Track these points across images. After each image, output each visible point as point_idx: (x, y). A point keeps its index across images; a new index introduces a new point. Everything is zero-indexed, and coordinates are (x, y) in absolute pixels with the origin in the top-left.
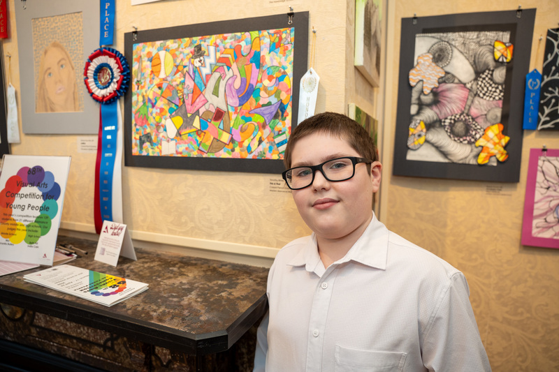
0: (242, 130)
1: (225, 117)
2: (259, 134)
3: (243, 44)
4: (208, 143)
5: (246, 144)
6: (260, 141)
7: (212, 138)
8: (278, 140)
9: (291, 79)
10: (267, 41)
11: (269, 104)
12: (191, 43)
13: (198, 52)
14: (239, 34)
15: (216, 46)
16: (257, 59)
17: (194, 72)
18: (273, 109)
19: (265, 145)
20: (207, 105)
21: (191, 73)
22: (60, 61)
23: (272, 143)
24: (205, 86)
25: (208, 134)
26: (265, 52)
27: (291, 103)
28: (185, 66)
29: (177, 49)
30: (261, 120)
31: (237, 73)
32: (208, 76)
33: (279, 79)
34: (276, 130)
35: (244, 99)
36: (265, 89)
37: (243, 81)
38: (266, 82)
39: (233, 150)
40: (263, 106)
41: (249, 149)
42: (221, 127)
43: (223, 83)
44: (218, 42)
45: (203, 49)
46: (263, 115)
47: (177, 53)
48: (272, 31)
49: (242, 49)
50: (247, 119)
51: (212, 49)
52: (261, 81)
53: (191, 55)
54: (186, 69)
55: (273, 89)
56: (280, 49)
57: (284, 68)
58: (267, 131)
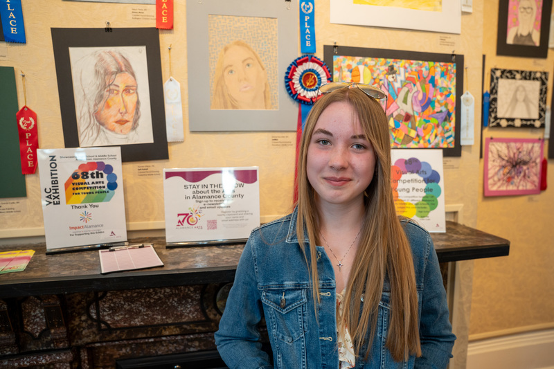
0: (424, 129)
1: (412, 119)
2: (435, 131)
3: (424, 69)
4: (402, 138)
5: (427, 138)
6: (436, 136)
7: (404, 134)
8: (447, 135)
9: (455, 96)
10: (439, 70)
11: (441, 112)
12: (386, 64)
13: (391, 70)
14: (421, 62)
15: (406, 68)
16: (433, 81)
17: (388, 85)
18: (444, 115)
19: (439, 138)
20: (399, 110)
21: (386, 85)
22: (245, 60)
23: (443, 137)
24: (397, 96)
25: (400, 131)
26: (438, 77)
27: (454, 112)
28: (381, 80)
29: (374, 66)
30: (436, 122)
31: (420, 89)
32: (399, 90)
33: (447, 96)
34: (445, 129)
35: (424, 108)
36: (439, 101)
37: (424, 95)
38: (439, 97)
39: (419, 142)
40: (437, 112)
41: (429, 141)
42: (410, 126)
43: (410, 95)
44: (407, 65)
45: (395, 68)
46: (437, 118)
47: (374, 69)
48: (442, 64)
49: (423, 73)
50: (427, 121)
51: (402, 70)
52: (436, 96)
53: (386, 72)
54: (381, 82)
55: (443, 102)
56: (447, 77)
57: (450, 89)
58: (440, 129)
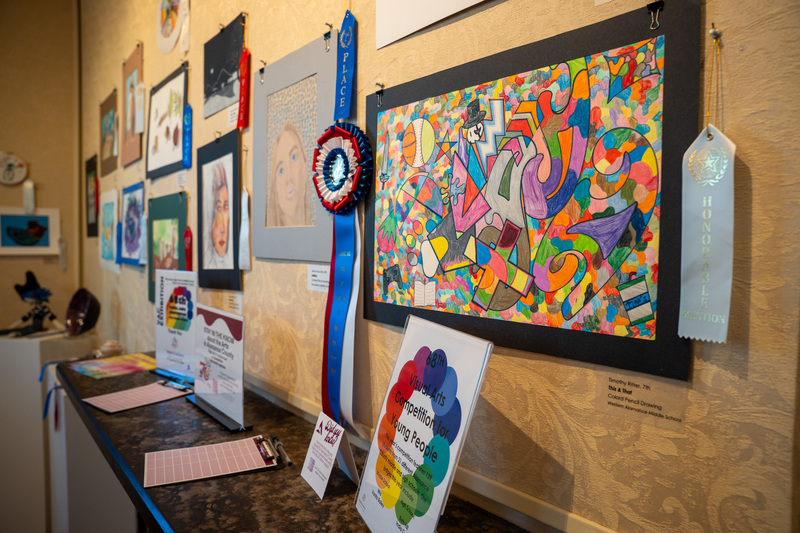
0: (554, 268)
1: (521, 240)
2: (588, 278)
3: (554, 88)
4: (490, 291)
5: (560, 297)
6: (590, 294)
7: (497, 280)
8: (627, 293)
9: (659, 154)
10: (603, 74)
11: (609, 212)
12: (463, 99)
13: (475, 115)
14: (546, 69)
15: (505, 98)
16: (582, 117)
17: (468, 154)
18: (617, 225)
19: (599, 303)
20: (489, 216)
21: (463, 156)
22: (292, 151)
23: (614, 300)
24: (486, 178)
25: (490, 273)
26: (599, 101)
27: (657, 210)
28: (452, 144)
29: (440, 114)
30: (592, 247)
31: (543, 149)
32: (492, 159)
33: (632, 157)
34: (625, 270)
35: (556, 204)
36: (602, 180)
37: (556, 165)
38: (603, 165)
39: (534, 308)
40: (596, 216)
41: (565, 307)
42: (514, 259)
43: (517, 171)
44: (508, 90)
45: (482, 108)
46: (595, 237)
47: (440, 120)
48: (612, 53)
49: (553, 100)
50: (564, 246)
51: (497, 105)
52: (592, 163)
53: (462, 121)
54: (455, 148)
55: (620, 179)
56: (635, 88)
57: (642, 130)
58: (604, 273)
